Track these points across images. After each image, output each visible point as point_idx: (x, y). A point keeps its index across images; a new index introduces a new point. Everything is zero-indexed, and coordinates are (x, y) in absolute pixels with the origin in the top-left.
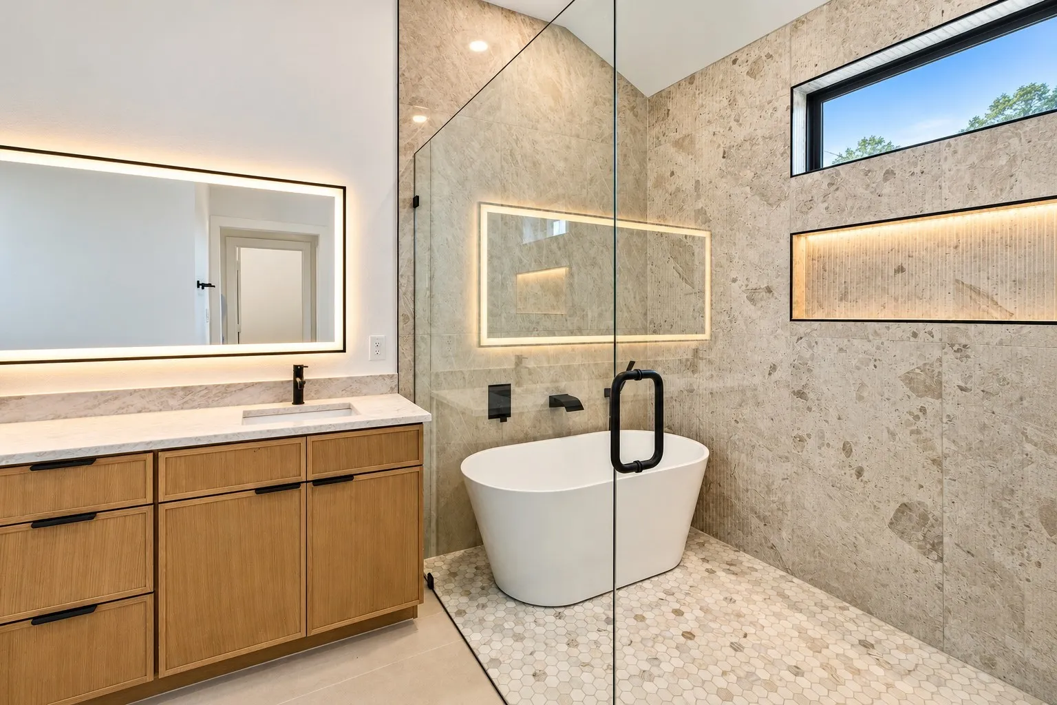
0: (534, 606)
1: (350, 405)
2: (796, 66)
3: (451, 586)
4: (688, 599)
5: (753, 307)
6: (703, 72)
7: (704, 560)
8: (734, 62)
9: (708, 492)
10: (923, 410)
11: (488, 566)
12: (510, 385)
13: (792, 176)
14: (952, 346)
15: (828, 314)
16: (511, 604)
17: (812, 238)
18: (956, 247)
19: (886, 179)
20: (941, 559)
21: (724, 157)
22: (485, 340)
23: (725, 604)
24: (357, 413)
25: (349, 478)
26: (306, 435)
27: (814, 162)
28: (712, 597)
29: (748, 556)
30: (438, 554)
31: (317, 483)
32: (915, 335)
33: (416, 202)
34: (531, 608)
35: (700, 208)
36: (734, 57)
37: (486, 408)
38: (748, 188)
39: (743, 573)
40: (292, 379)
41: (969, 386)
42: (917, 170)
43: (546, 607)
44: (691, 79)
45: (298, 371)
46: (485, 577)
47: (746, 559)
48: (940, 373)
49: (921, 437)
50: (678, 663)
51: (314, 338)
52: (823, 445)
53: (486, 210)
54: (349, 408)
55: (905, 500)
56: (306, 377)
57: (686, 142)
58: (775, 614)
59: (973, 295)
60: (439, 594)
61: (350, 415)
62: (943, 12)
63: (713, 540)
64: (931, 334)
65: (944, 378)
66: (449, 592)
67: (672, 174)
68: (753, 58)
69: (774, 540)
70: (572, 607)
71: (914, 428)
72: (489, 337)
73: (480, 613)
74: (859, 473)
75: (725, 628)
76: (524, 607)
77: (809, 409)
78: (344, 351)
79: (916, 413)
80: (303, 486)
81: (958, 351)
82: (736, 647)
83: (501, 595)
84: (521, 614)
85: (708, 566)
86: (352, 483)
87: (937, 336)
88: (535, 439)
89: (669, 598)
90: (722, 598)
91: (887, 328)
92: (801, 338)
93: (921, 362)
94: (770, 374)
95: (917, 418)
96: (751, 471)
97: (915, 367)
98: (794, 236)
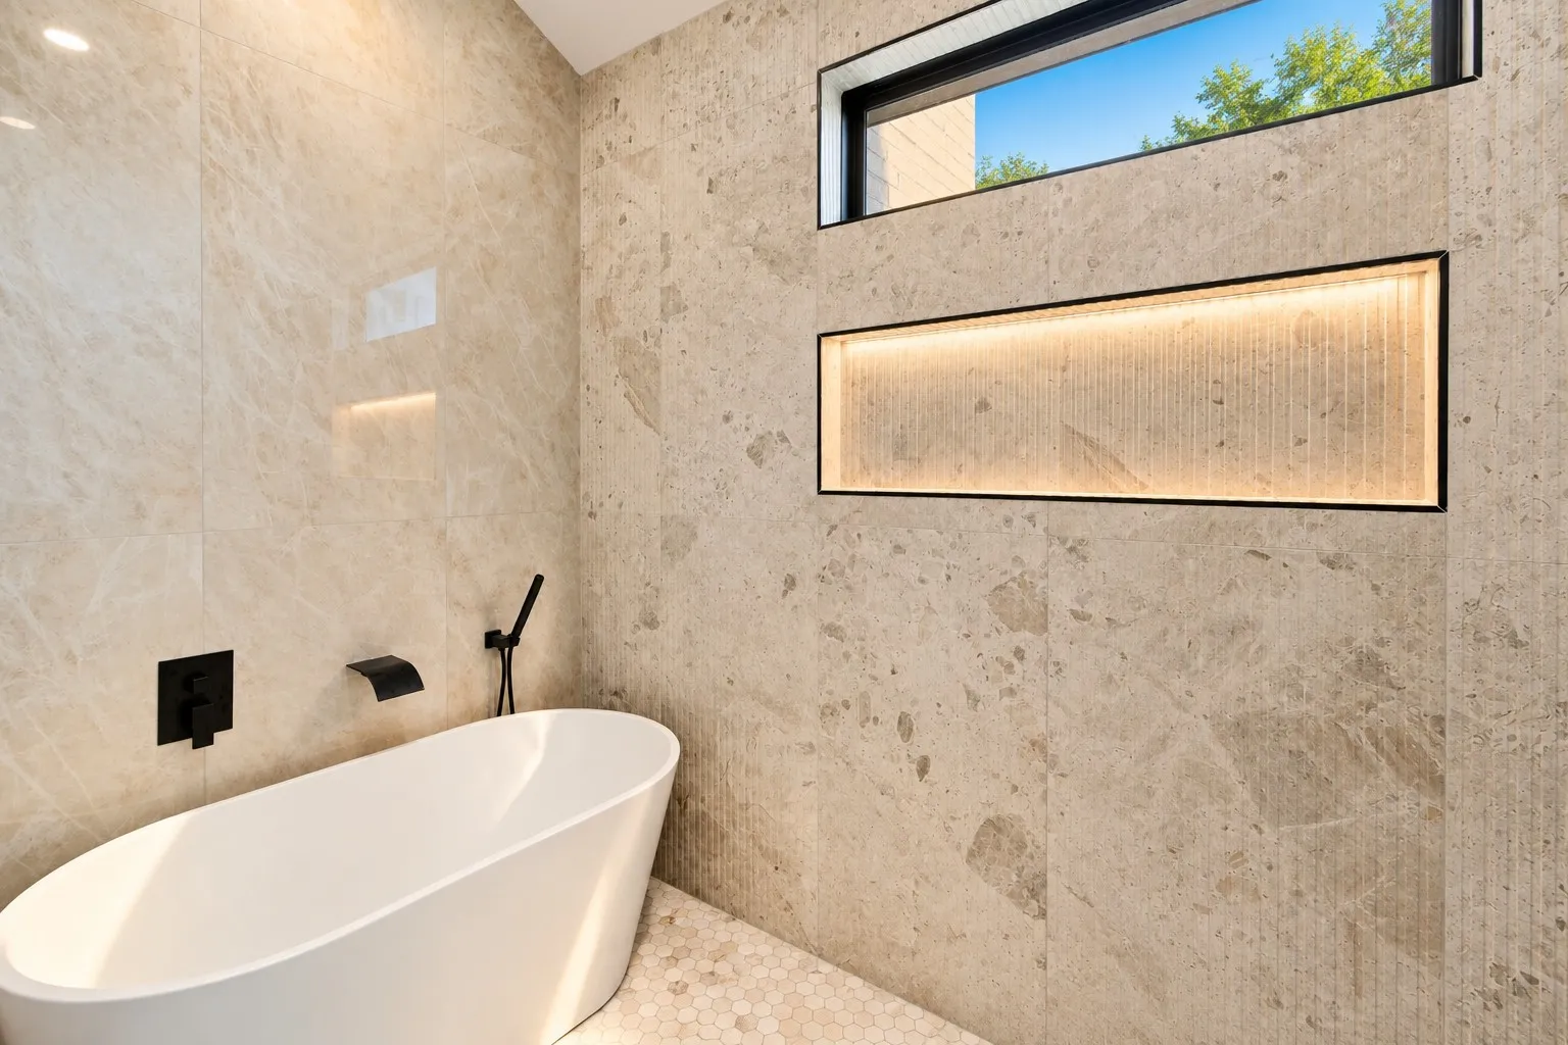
2: (825, 34)
5: (756, 469)
6: (677, 35)
8: (727, 19)
9: (682, 812)
10: (1019, 654)
12: (230, 652)
13: (820, 227)
14: (1063, 541)
15: (877, 482)
18: (1064, 369)
19: (964, 244)
20: (1043, 914)
21: (709, 191)
27: (854, 208)
32: (1008, 521)
35: (669, 284)
36: (726, 11)
38: (749, 250)
41: (1087, 611)
42: (1014, 230)
44: (657, 44)
47: (747, 939)
48: (1044, 591)
49: (1016, 701)
52: (868, 719)
55: (988, 813)
57: (646, 162)
59: (1089, 452)
63: (690, 901)
64: (1031, 518)
65: (1051, 598)
67: (623, 220)
68: (756, 14)
69: (790, 895)
71: (1006, 685)
74: (923, 768)
77: (847, 656)
79: (1010, 657)
81: (1072, 550)
87: (1041, 524)
91: (967, 509)
92: (834, 527)
93: (1017, 572)
94: (785, 593)
95: (1009, 667)
96: (754, 771)
97: (1008, 577)
98: (823, 339)
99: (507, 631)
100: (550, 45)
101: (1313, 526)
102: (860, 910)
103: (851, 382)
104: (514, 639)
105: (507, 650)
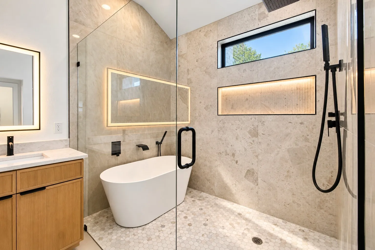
0: (133, 228)
1: (42, 154)
2: (219, 35)
3: (95, 228)
4: (189, 212)
5: (206, 111)
6: (190, 33)
7: (192, 197)
8: (200, 31)
10: (253, 141)
11: (113, 216)
12: (120, 141)
13: (218, 68)
14: (261, 122)
15: (228, 113)
16: (123, 229)
17: (223, 89)
18: (261, 93)
19: (244, 72)
20: (257, 185)
21: (197, 62)
22: (110, 124)
23: (200, 211)
24: (47, 157)
25: (44, 188)
26: (16, 170)
27: (223, 65)
28: (196, 210)
29: (204, 193)
30: (89, 215)
31: (22, 194)
32: (251, 119)
33: (78, 64)
34: (131, 230)
35: (189, 78)
36: (200, 30)
37: (111, 151)
38: (204, 72)
39: (204, 199)
40: (6, 143)
41: (265, 133)
42: (252, 70)
43: (137, 227)
44: (187, 35)
45: (10, 139)
46: (111, 220)
47: (204, 194)
48: (257, 130)
49: (253, 149)
50: (188, 236)
51: (20, 123)
52: (227, 154)
53: (110, 71)
54: (42, 155)
55: (248, 168)
56: (15, 142)
57: (184, 56)
58: (215, 211)
59: (265, 107)
60: (90, 233)
61: (43, 158)
62: (258, 24)
63: (193, 190)
64: (255, 118)
65: (259, 132)
66: (95, 231)
67: (180, 66)
68: (206, 30)
69: (212, 187)
70: (148, 225)
71: (251, 147)
72: (111, 123)
73: (110, 237)
74: (237, 162)
75: (201, 219)
76: (128, 229)
77: (223, 144)
78: (40, 129)
80: (14, 196)
82: (205, 225)
83: (118, 227)
84: (128, 233)
85: (193, 199)
86: (45, 190)
87: (257, 119)
88: (130, 162)
89: (182, 213)
90: (199, 209)
91: (244, 117)
92: (221, 121)
93: (253, 127)
94: (211, 133)
95: (252, 143)
96: (205, 165)
97: (251, 128)
98: (218, 88)
99: (160, 141)
100: (166, 35)
101: (298, 118)
102: (225, 188)
103: (223, 96)
104: (161, 143)
105: (160, 145)
